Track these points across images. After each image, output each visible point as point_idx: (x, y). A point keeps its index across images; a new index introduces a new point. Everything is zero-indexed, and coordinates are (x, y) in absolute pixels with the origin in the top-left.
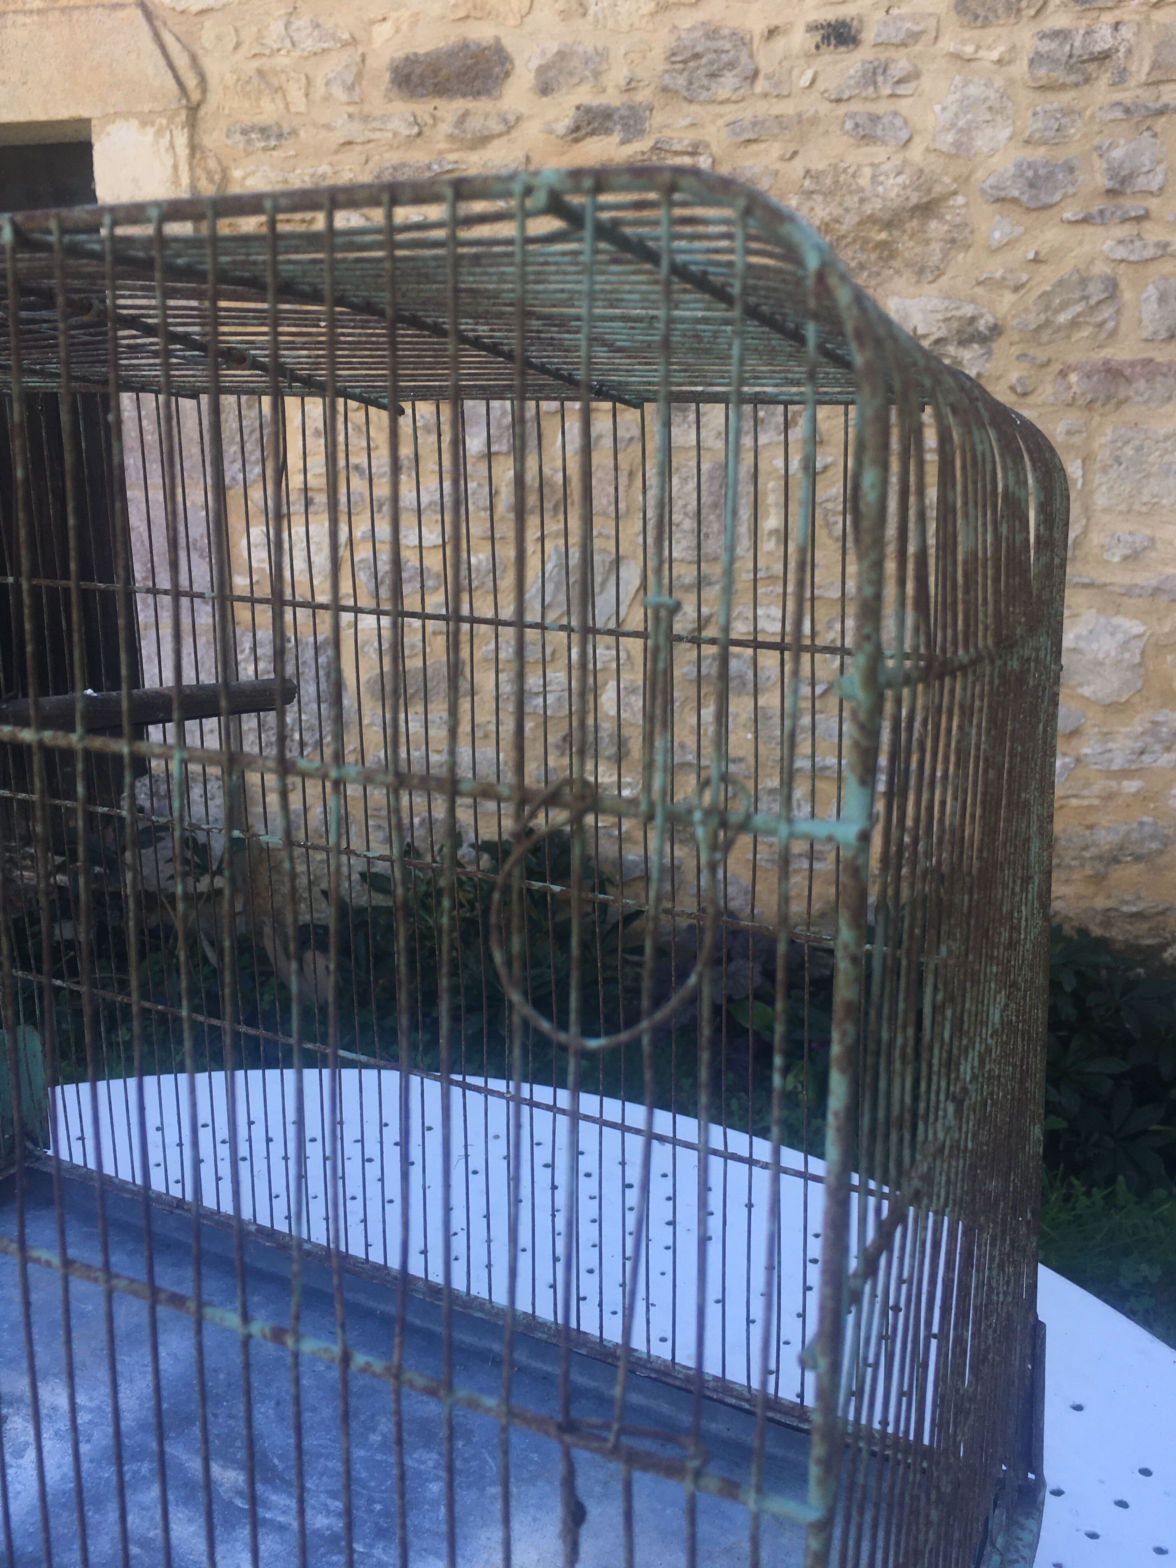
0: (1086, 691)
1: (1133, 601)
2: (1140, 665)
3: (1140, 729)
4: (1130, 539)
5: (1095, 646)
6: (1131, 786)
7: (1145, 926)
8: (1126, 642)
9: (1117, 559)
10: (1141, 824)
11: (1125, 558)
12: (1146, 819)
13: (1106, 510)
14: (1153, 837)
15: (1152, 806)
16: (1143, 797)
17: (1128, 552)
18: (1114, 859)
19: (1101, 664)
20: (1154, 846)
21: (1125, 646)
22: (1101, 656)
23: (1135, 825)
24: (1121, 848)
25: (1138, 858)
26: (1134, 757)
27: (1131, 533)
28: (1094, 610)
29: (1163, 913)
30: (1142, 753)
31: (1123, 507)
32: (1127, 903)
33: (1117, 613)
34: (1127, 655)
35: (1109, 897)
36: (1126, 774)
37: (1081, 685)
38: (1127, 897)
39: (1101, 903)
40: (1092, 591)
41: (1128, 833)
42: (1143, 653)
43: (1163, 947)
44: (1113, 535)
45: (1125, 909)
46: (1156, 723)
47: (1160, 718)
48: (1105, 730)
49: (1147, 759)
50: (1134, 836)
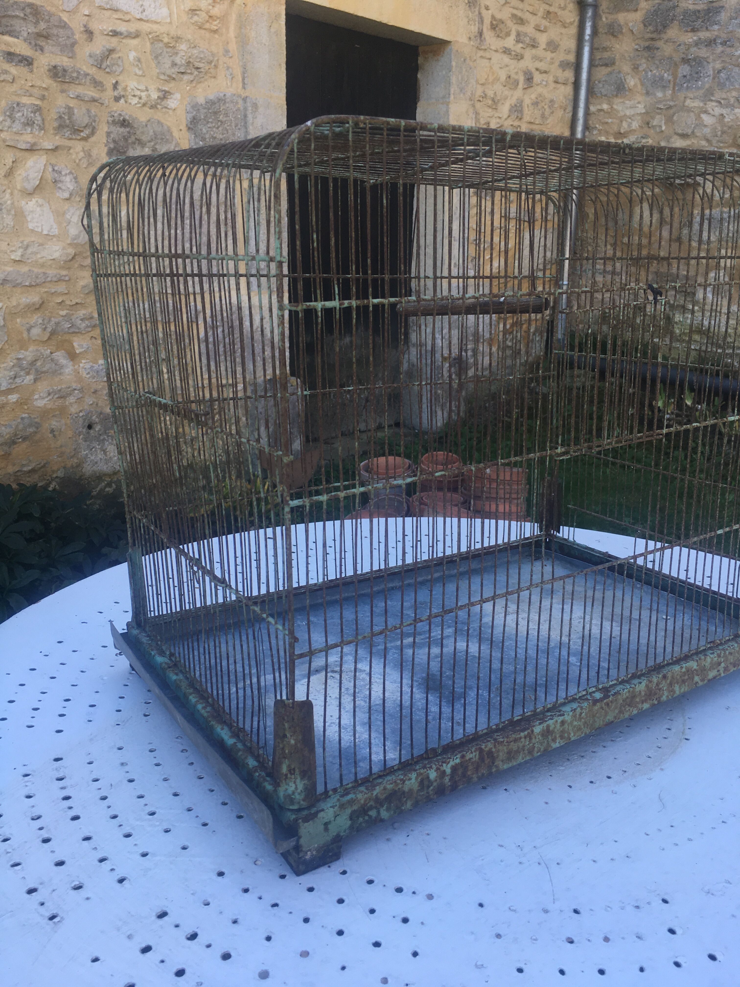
2: (4, 326)
3: (11, 364)
6: (13, 398)
7: (36, 476)
10: (22, 419)
12: (24, 416)
14: (30, 425)
15: (26, 407)
16: (20, 403)
18: (12, 442)
20: (31, 430)
23: (19, 420)
24: (16, 435)
25: (25, 439)
26: (11, 381)
29: (44, 466)
30: (15, 377)
32: (23, 465)
35: (14, 465)
36: (9, 391)
38: (24, 462)
39: (11, 469)
41: (17, 426)
42: (4, 319)
43: (48, 485)
45: (25, 469)
46: (18, 359)
47: (21, 356)
49: (18, 380)
50: (21, 427)
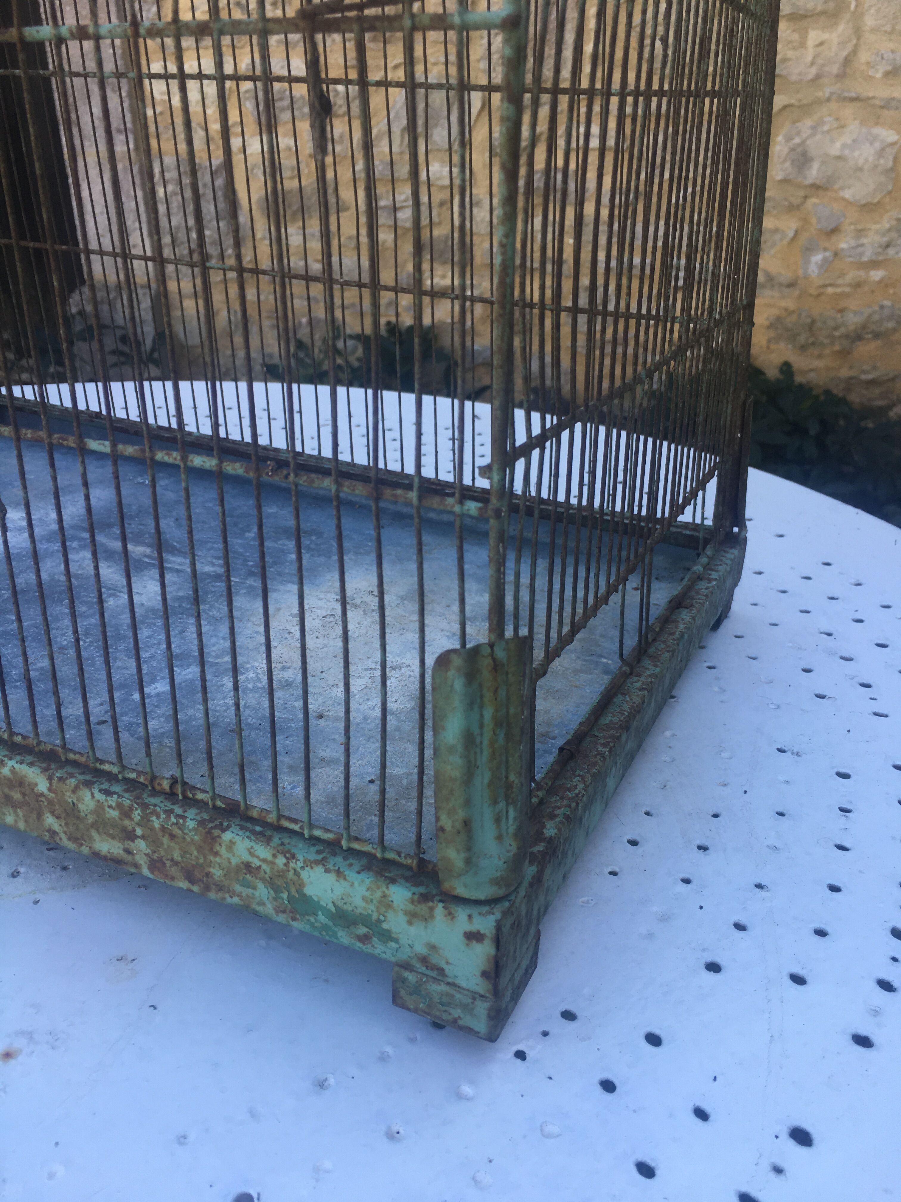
0: (847, 194)
1: (891, 113)
2: (892, 169)
3: (887, 226)
4: (891, 56)
5: (856, 154)
6: (877, 275)
7: (878, 390)
8: (883, 149)
9: (879, 75)
10: (882, 307)
11: (887, 74)
12: (887, 303)
13: (873, 30)
14: (890, 318)
15: (891, 291)
16: (884, 284)
17: (889, 68)
18: (857, 337)
19: (860, 169)
20: (891, 325)
21: (881, 153)
22: (861, 162)
23: (877, 308)
24: (864, 326)
25: (877, 335)
26: (880, 250)
27: (893, 51)
28: (857, 122)
29: (893, 379)
30: (888, 246)
31: (888, 28)
32: (864, 372)
33: (877, 124)
34: (882, 161)
35: (851, 368)
36: (874, 264)
37: (842, 188)
38: (865, 367)
39: (844, 373)
40: (858, 104)
41: (870, 316)
42: (895, 159)
43: (890, 407)
44: (877, 54)
45: (864, 377)
46: (899, 220)
48: (859, 227)
49: (891, 251)
50: (876, 317)
